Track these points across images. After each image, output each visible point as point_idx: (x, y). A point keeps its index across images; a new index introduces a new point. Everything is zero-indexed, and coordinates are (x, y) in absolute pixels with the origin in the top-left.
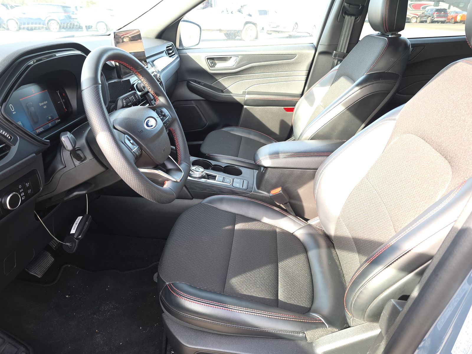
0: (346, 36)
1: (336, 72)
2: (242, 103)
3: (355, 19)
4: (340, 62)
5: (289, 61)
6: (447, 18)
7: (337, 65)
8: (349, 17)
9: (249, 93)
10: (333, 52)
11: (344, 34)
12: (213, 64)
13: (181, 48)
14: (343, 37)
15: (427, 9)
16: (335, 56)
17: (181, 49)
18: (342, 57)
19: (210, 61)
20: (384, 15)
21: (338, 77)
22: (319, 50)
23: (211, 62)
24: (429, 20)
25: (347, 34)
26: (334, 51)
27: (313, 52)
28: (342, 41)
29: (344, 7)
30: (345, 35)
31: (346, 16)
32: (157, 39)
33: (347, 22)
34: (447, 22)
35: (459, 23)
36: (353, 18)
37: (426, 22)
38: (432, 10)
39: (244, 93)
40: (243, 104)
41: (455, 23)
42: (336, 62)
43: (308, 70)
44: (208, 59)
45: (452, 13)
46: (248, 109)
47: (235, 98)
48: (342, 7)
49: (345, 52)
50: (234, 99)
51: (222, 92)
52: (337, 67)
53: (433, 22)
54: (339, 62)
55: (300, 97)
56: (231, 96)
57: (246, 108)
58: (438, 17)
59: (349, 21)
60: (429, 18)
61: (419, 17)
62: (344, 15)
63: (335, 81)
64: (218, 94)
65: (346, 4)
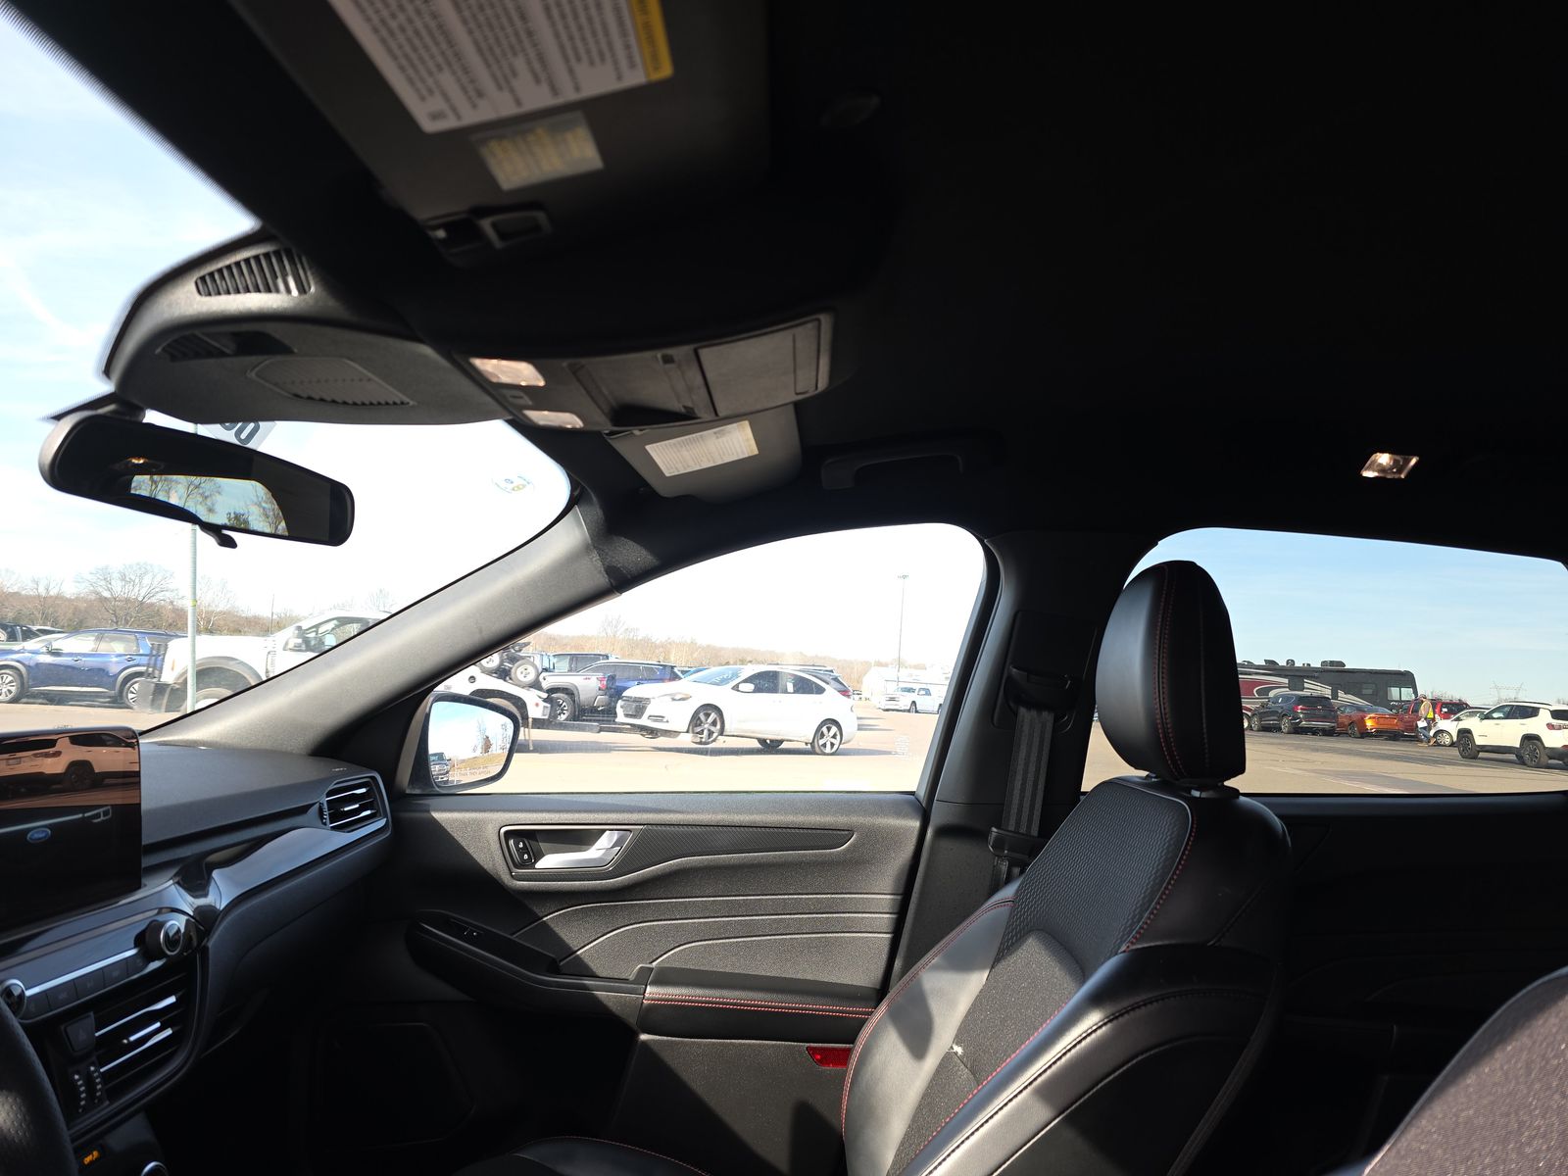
0: (1031, 777)
1: (1005, 910)
2: (632, 1021)
3: (1055, 721)
4: (1022, 872)
5: (825, 855)
6: (1337, 722)
7: (1009, 880)
8: (1034, 713)
9: (664, 978)
10: (990, 832)
11: (1020, 768)
12: (526, 857)
13: (417, 791)
14: (1019, 777)
15: (1272, 694)
16: (999, 844)
17: (415, 795)
18: (1024, 852)
19: (516, 845)
20: (1158, 716)
21: (1016, 935)
22: (936, 820)
23: (521, 845)
24: (1285, 725)
25: (1032, 768)
26: (994, 829)
27: (916, 824)
28: (1017, 792)
29: (1010, 678)
30: (1026, 772)
31: (1022, 710)
32: (311, 759)
33: (1026, 729)
34: (1339, 734)
35: (1376, 736)
36: (1048, 717)
37: (1278, 729)
38: (1286, 698)
39: (645, 977)
40: (635, 1028)
41: (1362, 737)
42: (1004, 867)
43: (901, 891)
44: (508, 834)
45: (1348, 710)
46: (656, 1048)
47: (603, 999)
48: (1004, 681)
49: (1035, 832)
50: (597, 1001)
51: (554, 968)
52: (1008, 892)
53: (1297, 730)
54: (1016, 870)
55: (873, 1004)
56: (585, 987)
57: (644, 1043)
58: (1308, 718)
59: (1034, 728)
60: (1285, 720)
61: (1253, 715)
62: (1012, 705)
63: (1008, 948)
64: (529, 978)
65: (1014, 670)
